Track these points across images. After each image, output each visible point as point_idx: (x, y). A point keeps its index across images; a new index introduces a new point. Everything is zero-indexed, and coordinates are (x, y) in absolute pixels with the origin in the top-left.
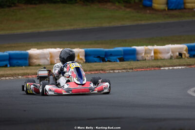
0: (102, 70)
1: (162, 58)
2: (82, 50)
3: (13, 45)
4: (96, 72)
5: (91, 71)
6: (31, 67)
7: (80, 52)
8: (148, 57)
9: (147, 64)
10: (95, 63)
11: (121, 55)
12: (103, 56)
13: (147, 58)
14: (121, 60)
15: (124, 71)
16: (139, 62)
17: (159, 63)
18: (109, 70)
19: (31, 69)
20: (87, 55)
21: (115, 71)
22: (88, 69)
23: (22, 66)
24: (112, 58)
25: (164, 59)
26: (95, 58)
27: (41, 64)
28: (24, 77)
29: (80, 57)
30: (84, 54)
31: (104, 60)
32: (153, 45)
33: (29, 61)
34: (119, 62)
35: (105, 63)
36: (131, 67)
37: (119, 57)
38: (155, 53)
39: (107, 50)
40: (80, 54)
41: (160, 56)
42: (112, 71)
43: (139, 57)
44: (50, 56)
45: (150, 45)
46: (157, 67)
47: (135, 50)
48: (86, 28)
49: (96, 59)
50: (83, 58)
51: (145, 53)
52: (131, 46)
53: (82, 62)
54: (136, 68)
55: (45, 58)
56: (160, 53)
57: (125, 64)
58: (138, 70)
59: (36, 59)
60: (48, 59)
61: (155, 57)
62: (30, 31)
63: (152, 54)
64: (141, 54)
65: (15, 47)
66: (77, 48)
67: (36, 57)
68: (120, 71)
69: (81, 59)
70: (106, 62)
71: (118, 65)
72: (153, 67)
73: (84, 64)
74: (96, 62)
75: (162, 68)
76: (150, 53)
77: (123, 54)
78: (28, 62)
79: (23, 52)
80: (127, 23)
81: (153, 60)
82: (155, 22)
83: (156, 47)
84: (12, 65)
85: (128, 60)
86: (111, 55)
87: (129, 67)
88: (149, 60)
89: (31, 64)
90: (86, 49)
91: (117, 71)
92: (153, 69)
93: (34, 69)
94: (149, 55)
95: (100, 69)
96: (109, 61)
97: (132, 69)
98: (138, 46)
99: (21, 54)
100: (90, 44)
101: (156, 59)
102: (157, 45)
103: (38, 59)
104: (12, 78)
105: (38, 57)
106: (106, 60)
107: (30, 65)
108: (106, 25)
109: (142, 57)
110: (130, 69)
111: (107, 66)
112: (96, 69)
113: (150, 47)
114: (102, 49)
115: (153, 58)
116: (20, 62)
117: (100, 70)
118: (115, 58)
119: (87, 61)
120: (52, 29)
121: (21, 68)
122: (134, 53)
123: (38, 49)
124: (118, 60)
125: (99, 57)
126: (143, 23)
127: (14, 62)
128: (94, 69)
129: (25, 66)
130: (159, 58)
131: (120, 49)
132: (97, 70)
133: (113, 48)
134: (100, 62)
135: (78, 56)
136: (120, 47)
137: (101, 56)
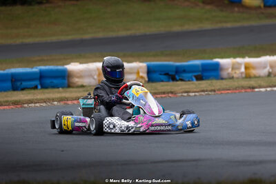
0: (172, 93)
1: (257, 75)
2: (144, 65)
3: (45, 58)
4: (163, 96)
5: (156, 93)
6: (71, 89)
7: (141, 67)
8: (237, 74)
9: (236, 84)
10: (162, 83)
11: (199, 71)
12: (173, 73)
13: (235, 76)
14: (199, 78)
15: (203, 93)
16: (224, 81)
17: (252, 83)
18: (182, 93)
19: (71, 92)
20: (150, 71)
21: (191, 94)
23: (58, 88)
24: (185, 75)
25: (259, 77)
26: (161, 76)
27: (85, 84)
28: (62, 103)
29: (141, 74)
30: (146, 70)
31: (174, 79)
32: (243, 57)
33: (68, 80)
34: (195, 82)
35: (175, 83)
36: (213, 88)
37: (196, 74)
38: (246, 68)
39: (178, 64)
40: (140, 70)
41: (253, 72)
42: (185, 94)
43: (224, 74)
44: (97, 73)
45: (240, 57)
46: (250, 88)
47: (217, 65)
48: (148, 33)
49: (163, 77)
50: (145, 76)
51: (233, 69)
52: (212, 59)
53: (143, 81)
54: (219, 90)
55: (91, 76)
56: (254, 68)
57: (204, 84)
58: (223, 92)
59: (78, 77)
60: (96, 77)
61: (246, 74)
62: (70, 38)
63: (243, 70)
64: (227, 69)
65: (47, 60)
66: (136, 61)
67: (78, 75)
68: (197, 94)
69: (142, 77)
70: (177, 81)
71: (195, 85)
72: (243, 87)
73: (147, 84)
74: (162, 81)
75: (256, 90)
76: (239, 68)
77: (200, 69)
78: (66, 81)
79: (60, 67)
80: (207, 26)
81: (243, 78)
82: (246, 24)
83: (247, 60)
84: (44, 87)
85: (207, 78)
86: (184, 71)
87: (210, 88)
88: (238, 78)
89: (71, 85)
90: (149, 63)
91: (193, 94)
92: (243, 91)
93: (76, 92)
94: (237, 72)
95: (169, 91)
96: (182, 80)
97: (214, 91)
98: (222, 58)
99: (57, 71)
100: (155, 56)
101: (248, 77)
102: (250, 57)
103: (80, 77)
104: (44, 105)
105: (81, 75)
106: (177, 77)
107: (69, 86)
108: (177, 29)
109: (228, 74)
110: (211, 91)
111: (179, 86)
112: (163, 91)
113: (239, 60)
114: (171, 63)
115: (244, 75)
116: (56, 81)
117: (168, 93)
118: (190, 75)
119: (151, 80)
120: (100, 35)
121: (56, 90)
122: (216, 68)
123: (81, 63)
124: (194, 78)
125: (167, 74)
126: (229, 25)
127: (48, 81)
128: (161, 91)
129: (63, 87)
130: (252, 75)
131: (197, 62)
132: (164, 93)
133: (187, 61)
134: (169, 81)
135: (138, 73)
136: (196, 59)
137: (170, 73)
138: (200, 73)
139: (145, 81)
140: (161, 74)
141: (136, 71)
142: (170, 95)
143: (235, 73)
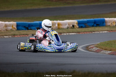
0: (27, 35)
2: (15, 23)
4: (23, 36)
5: (20, 35)
7: (14, 24)
11: (38, 26)
12: (27, 27)
17: (61, 31)
20: (18, 25)
22: (19, 34)
24: (32, 28)
25: (64, 29)
29: (14, 27)
30: (16, 25)
31: (28, 29)
35: (28, 31)
37: (37, 27)
39: (29, 23)
40: (13, 25)
49: (23, 28)
50: (16, 27)
53: (15, 30)
66: (12, 21)
69: (14, 28)
70: (29, 30)
73: (16, 31)
74: (23, 30)
76: (55, 25)
77: (39, 25)
86: (32, 26)
88: (54, 29)
90: (17, 22)
96: (31, 29)
106: (29, 28)
108: (29, 8)
111: (30, 32)
115: (57, 28)
117: (25, 35)
118: (34, 27)
119: (18, 29)
124: (36, 29)
128: (22, 34)
132: (24, 35)
133: (33, 22)
134: (25, 30)
135: (13, 26)
136: (37, 21)
137: (26, 27)
138: (39, 27)
139: (16, 30)
140: (22, 27)
141: (12, 25)
142: (26, 36)
143: (54, 27)
